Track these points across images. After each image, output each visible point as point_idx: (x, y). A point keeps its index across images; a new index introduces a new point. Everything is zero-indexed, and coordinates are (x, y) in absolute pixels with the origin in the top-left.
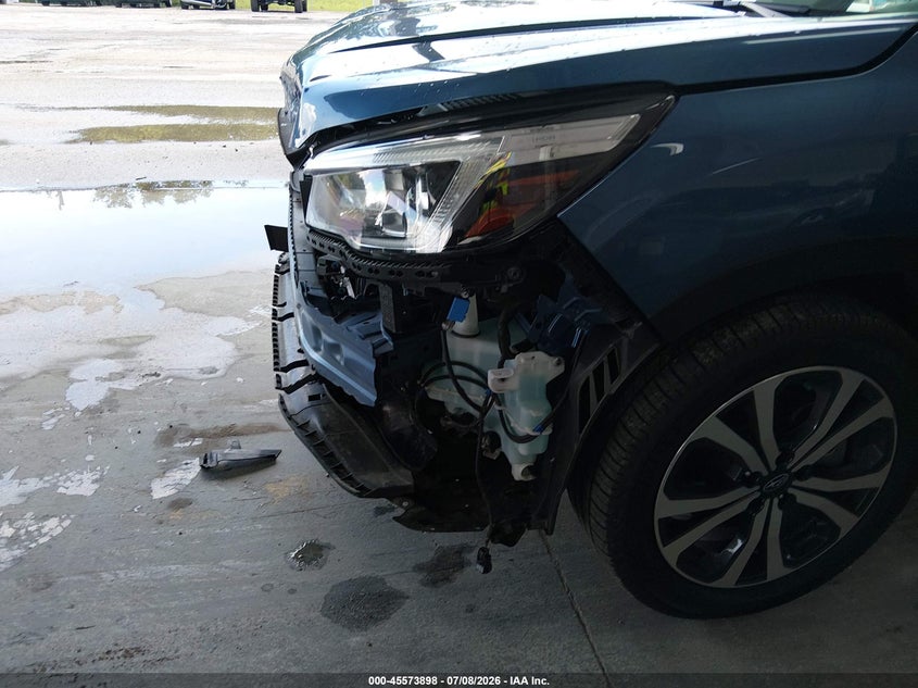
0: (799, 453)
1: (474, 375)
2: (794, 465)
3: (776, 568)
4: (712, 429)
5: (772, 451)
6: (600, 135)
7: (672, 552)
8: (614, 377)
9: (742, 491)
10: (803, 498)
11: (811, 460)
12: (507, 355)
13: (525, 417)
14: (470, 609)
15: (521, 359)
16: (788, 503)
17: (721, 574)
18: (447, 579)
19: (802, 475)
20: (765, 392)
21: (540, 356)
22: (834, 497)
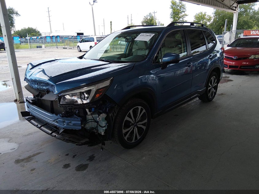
0: (137, 119)
1: (93, 121)
2: (137, 121)
3: (139, 137)
4: (127, 118)
5: (134, 120)
6: (107, 83)
7: (126, 138)
8: (115, 113)
9: (132, 126)
10: (139, 126)
11: (138, 120)
12: (99, 115)
13: (104, 124)
14: (100, 161)
15: (101, 115)
16: (137, 127)
17: (132, 140)
18: (93, 159)
19: (138, 122)
20: (131, 111)
21: (103, 114)
22: (142, 124)
